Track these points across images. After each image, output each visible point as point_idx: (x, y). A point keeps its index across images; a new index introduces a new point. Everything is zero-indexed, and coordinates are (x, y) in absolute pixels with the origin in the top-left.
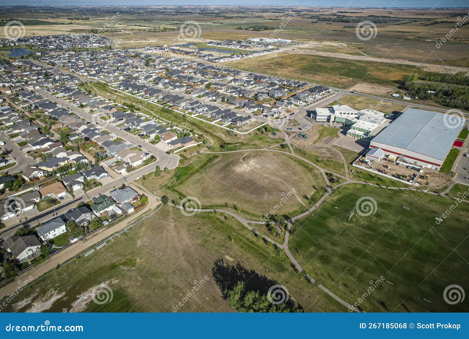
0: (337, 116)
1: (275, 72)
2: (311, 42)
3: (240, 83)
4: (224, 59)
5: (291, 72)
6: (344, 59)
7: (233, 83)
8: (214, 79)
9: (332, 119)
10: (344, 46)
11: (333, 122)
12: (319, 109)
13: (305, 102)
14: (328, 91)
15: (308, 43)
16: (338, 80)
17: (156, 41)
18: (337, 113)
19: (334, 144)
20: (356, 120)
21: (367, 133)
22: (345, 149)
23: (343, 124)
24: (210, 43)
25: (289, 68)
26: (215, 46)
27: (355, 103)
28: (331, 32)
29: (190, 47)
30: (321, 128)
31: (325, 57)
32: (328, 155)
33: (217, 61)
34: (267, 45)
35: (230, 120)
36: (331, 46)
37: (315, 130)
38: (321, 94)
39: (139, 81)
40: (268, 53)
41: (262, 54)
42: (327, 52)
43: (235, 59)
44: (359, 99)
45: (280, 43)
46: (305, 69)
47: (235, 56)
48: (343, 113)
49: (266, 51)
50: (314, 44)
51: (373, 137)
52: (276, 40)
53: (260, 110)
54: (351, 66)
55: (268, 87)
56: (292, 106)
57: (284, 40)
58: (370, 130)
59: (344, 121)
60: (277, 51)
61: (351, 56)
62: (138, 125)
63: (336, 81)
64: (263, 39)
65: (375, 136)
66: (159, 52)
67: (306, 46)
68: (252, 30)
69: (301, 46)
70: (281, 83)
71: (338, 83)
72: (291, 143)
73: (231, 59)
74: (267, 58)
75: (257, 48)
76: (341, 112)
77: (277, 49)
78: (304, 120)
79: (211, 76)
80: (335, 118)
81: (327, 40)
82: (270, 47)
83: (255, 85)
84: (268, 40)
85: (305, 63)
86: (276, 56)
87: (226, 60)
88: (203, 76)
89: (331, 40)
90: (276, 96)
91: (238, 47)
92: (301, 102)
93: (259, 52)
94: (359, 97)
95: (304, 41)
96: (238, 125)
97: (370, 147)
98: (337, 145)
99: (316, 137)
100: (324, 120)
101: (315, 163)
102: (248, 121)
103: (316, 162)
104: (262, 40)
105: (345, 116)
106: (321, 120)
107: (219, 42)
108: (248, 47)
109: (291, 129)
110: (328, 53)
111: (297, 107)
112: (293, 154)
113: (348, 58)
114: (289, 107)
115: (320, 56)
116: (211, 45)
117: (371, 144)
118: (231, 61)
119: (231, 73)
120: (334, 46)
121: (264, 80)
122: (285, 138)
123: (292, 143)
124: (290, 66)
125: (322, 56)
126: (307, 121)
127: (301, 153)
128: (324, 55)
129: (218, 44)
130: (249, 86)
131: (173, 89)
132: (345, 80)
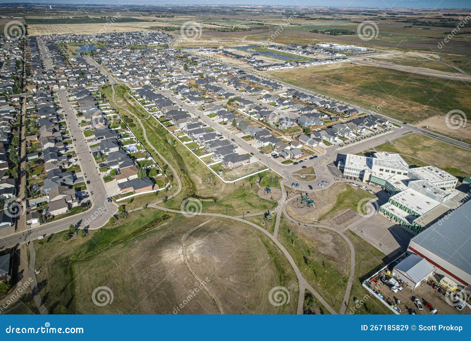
0: (373, 175)
1: (326, 89)
2: (392, 51)
3: (272, 101)
4: (274, 67)
5: (346, 90)
6: (428, 77)
7: (264, 99)
8: (246, 92)
9: (366, 177)
10: (435, 58)
11: (368, 181)
12: (352, 155)
13: (343, 138)
14: (383, 124)
15: (387, 53)
16: (406, 108)
17: (217, 41)
18: (376, 169)
19: (350, 227)
20: (402, 186)
21: (412, 217)
22: (365, 243)
23: (382, 188)
24: (272, 46)
25: (347, 85)
26: (276, 50)
27: (418, 150)
28: (424, 40)
29: (249, 50)
30: (345, 190)
31: (402, 72)
32: (329, 250)
33: (264, 69)
34: (335, 52)
35: (222, 157)
36: (417, 58)
37: (332, 193)
38: (371, 128)
39: (163, 88)
40: (332, 62)
41: (323, 63)
42: (408, 65)
43: (288, 67)
44: (426, 143)
45: (353, 50)
46: (366, 87)
47: (288, 64)
48: (384, 170)
49: (329, 60)
50: (396, 53)
51: (420, 229)
52: (348, 47)
53: (272, 145)
54: (433, 87)
55: (303, 110)
56: (321, 143)
57: (358, 47)
58: (419, 212)
59: (384, 184)
60: (344, 61)
61: (441, 72)
62: (108, 150)
63: (402, 109)
64: (334, 45)
65: (424, 228)
66: (210, 54)
67: (384, 56)
68: (328, 34)
69: (377, 56)
70: (323, 106)
71: (404, 112)
72: (283, 214)
73: (282, 68)
74: (327, 69)
75: (322, 56)
76: (382, 168)
77: (344, 58)
78: (327, 170)
79: (244, 89)
80: (370, 176)
81: (414, 50)
82: (338, 55)
83: (288, 106)
84: (338, 46)
85: (372, 79)
86: (338, 67)
87: (276, 68)
88: (235, 87)
89: (419, 50)
90: (306, 125)
91: (300, 53)
92: (336, 139)
93: (321, 60)
94: (427, 139)
95: (384, 49)
96: (230, 166)
97: (408, 250)
98: (354, 230)
99: (326, 208)
100: (355, 176)
101: (299, 266)
102: (244, 163)
103: (303, 262)
104: (331, 46)
105: (386, 176)
106: (350, 175)
107: (283, 45)
108: (311, 53)
109: (297, 185)
110: (409, 67)
111: (327, 147)
112: (275, 238)
113: (435, 75)
114: (315, 145)
115: (395, 71)
116: (272, 49)
117: (410, 245)
118: (281, 70)
119: (270, 86)
120: (421, 58)
121: (304, 100)
122: (279, 202)
123: (285, 213)
124: (349, 81)
125: (398, 71)
126: (329, 173)
127: (288, 237)
128: (402, 70)
129: (279, 49)
130: (281, 106)
131: (189, 102)
132: (416, 108)
